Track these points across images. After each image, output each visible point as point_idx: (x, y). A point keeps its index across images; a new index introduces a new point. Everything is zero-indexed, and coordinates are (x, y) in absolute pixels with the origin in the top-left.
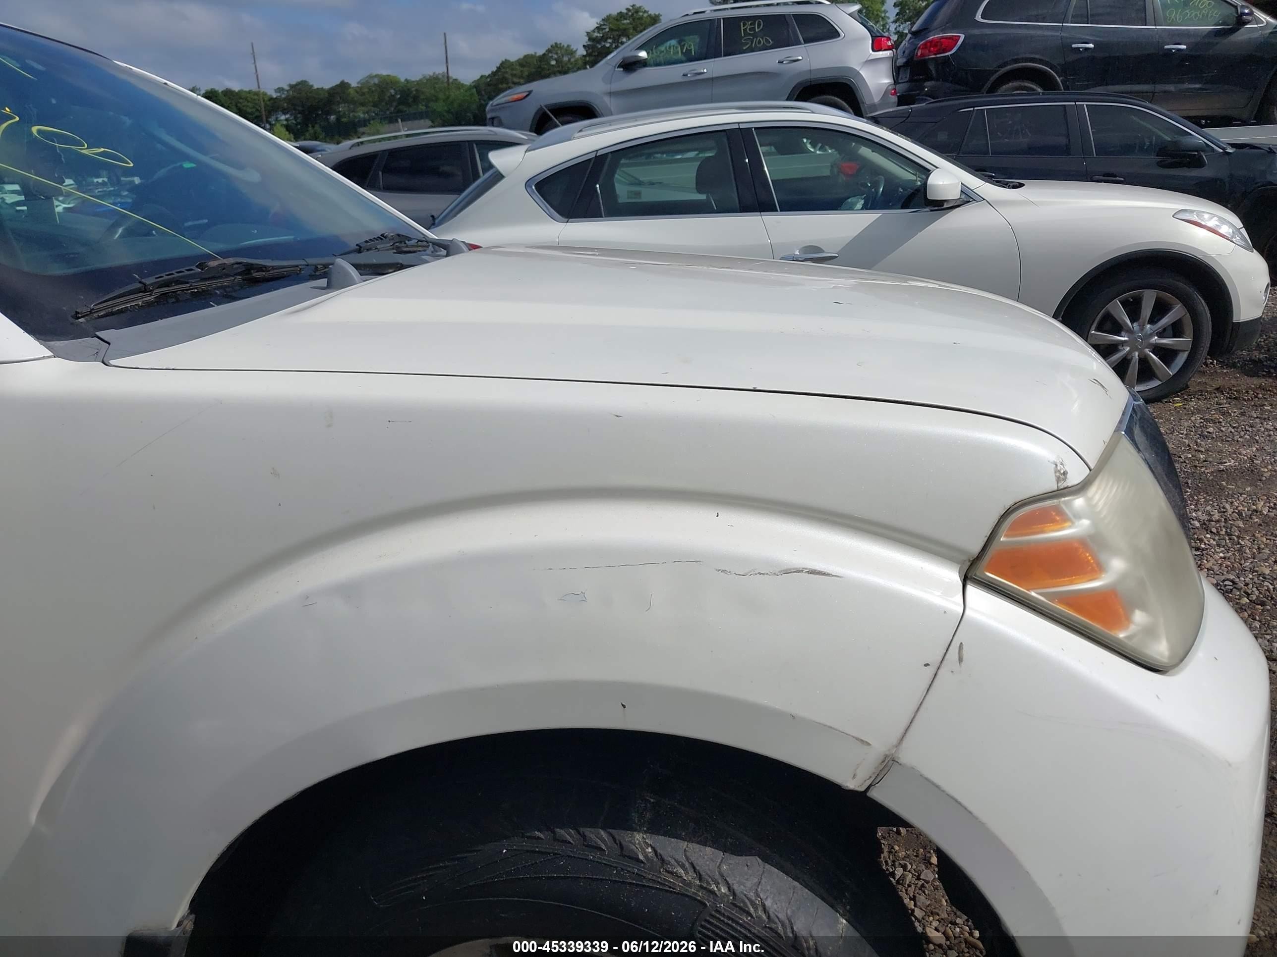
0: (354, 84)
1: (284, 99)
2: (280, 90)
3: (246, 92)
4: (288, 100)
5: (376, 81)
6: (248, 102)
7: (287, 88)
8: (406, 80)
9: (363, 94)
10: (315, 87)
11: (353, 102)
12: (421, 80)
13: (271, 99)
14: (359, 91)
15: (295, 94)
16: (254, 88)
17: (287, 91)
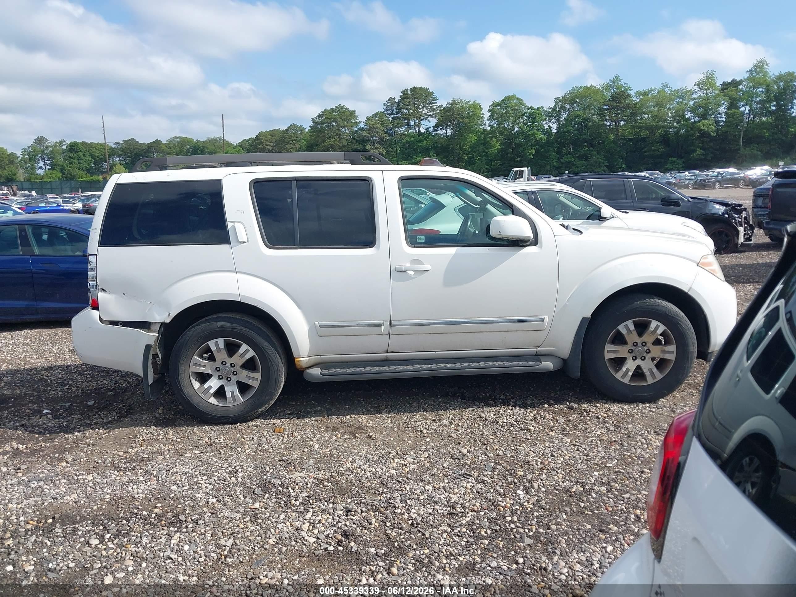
0: (164, 142)
1: (119, 149)
2: (117, 143)
3: (95, 144)
4: (122, 149)
5: (179, 140)
6: (96, 149)
7: (121, 142)
8: (197, 140)
9: (170, 148)
10: (140, 142)
11: (163, 152)
12: (206, 140)
13: (111, 148)
14: (168, 145)
15: (127, 146)
16: (102, 141)
17: (122, 144)
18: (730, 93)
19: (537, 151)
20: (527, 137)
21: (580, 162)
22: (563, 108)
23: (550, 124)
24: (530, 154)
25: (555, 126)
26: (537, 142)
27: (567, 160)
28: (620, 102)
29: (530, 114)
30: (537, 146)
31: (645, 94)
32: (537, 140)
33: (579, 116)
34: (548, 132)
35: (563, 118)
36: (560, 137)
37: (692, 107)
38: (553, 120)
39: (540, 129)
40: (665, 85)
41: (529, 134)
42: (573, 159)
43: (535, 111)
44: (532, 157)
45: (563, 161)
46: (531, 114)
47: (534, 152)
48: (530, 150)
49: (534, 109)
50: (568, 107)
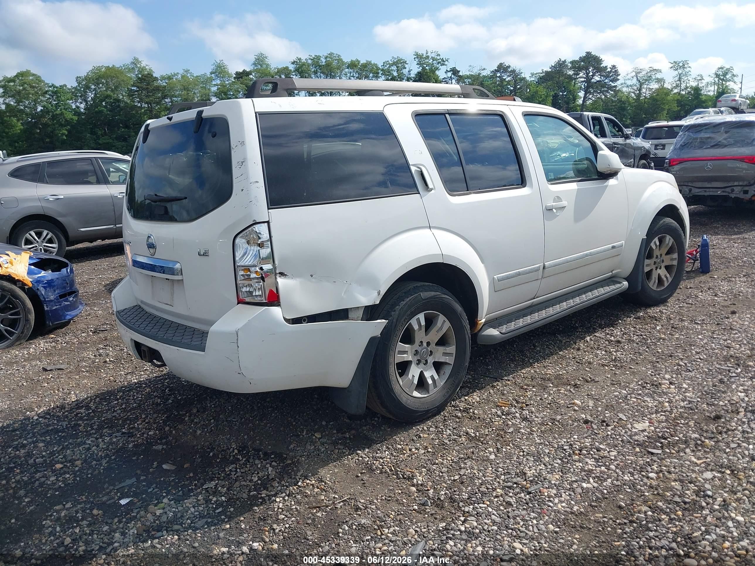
18: (245, 81)
19: (69, 131)
20: (54, 117)
21: (120, 143)
22: (87, 87)
23: (78, 104)
24: (63, 134)
25: (82, 106)
26: (68, 122)
27: (105, 141)
28: (148, 84)
29: (53, 92)
30: (69, 127)
31: (169, 78)
32: (66, 120)
33: (108, 96)
34: (77, 112)
35: (90, 98)
36: (91, 118)
37: (216, 93)
38: (80, 100)
39: (68, 108)
40: (187, 71)
41: (56, 114)
42: (111, 141)
43: (58, 89)
44: (65, 137)
45: (100, 142)
46: (55, 93)
47: (66, 133)
48: (60, 130)
49: (57, 88)
50: (93, 87)
